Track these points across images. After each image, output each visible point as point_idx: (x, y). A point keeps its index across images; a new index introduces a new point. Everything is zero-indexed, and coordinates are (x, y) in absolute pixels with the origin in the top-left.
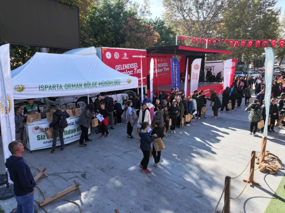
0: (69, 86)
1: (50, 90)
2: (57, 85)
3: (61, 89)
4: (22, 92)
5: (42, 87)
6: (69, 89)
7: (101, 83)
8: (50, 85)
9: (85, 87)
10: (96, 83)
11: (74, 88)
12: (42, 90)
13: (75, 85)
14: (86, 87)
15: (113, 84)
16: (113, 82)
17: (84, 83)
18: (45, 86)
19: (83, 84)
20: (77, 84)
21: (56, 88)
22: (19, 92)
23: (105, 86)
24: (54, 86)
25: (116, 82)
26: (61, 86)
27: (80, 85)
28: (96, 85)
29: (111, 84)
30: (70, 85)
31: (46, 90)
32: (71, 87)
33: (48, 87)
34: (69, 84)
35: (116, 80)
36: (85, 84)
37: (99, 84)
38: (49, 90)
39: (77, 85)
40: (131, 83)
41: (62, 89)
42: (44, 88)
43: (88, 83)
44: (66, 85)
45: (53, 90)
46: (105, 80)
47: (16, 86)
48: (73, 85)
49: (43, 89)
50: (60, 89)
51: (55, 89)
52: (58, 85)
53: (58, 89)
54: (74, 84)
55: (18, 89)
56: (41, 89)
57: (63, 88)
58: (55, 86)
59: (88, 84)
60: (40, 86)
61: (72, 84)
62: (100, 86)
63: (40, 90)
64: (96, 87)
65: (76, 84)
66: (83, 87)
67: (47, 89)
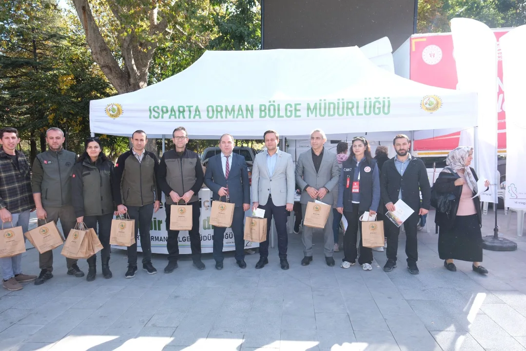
0: (217, 111)
1: (173, 117)
2: (187, 106)
3: (197, 117)
4: (117, 119)
5: (156, 109)
6: (217, 117)
7: (315, 108)
8: (173, 107)
9: (261, 117)
10: (296, 105)
11: (230, 117)
12: (154, 117)
13: (233, 110)
14: (265, 116)
15: (361, 111)
16: (361, 105)
17: (261, 106)
18: (160, 108)
19: (256, 107)
20: (240, 106)
21: (187, 114)
22: (111, 119)
23: (329, 115)
24: (181, 109)
25: (372, 107)
26: (197, 110)
27: (247, 110)
28: (298, 113)
29: (354, 110)
30: (219, 109)
31: (162, 117)
32: (224, 113)
33: (167, 111)
34: (217, 106)
35: (373, 100)
36: (263, 108)
37: (309, 108)
38: (170, 118)
39: (240, 109)
40: (439, 110)
41: (200, 118)
42: (161, 113)
43: (270, 106)
44: (210, 109)
45: (179, 117)
46: (332, 98)
47: (109, 106)
48: (227, 110)
49: (156, 115)
50: (194, 118)
51: (184, 118)
52: (189, 107)
53: (190, 117)
54: (230, 108)
55: (111, 112)
56: (153, 113)
57: (204, 114)
58: (184, 111)
59: (272, 108)
60: (152, 108)
61: (226, 106)
62: (312, 116)
63: (150, 117)
64: (296, 116)
65: (236, 108)
66: (256, 113)
67: (165, 115)
